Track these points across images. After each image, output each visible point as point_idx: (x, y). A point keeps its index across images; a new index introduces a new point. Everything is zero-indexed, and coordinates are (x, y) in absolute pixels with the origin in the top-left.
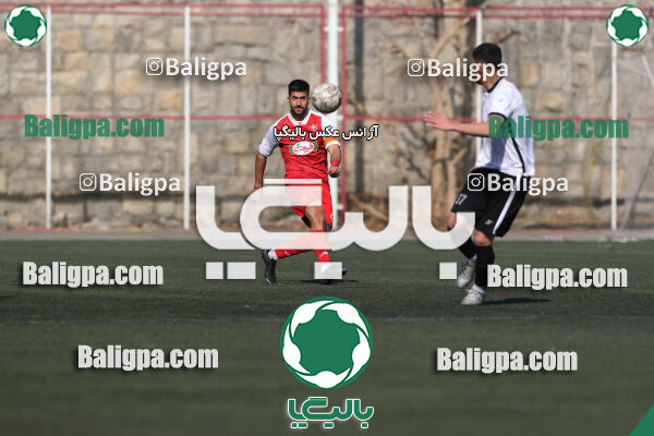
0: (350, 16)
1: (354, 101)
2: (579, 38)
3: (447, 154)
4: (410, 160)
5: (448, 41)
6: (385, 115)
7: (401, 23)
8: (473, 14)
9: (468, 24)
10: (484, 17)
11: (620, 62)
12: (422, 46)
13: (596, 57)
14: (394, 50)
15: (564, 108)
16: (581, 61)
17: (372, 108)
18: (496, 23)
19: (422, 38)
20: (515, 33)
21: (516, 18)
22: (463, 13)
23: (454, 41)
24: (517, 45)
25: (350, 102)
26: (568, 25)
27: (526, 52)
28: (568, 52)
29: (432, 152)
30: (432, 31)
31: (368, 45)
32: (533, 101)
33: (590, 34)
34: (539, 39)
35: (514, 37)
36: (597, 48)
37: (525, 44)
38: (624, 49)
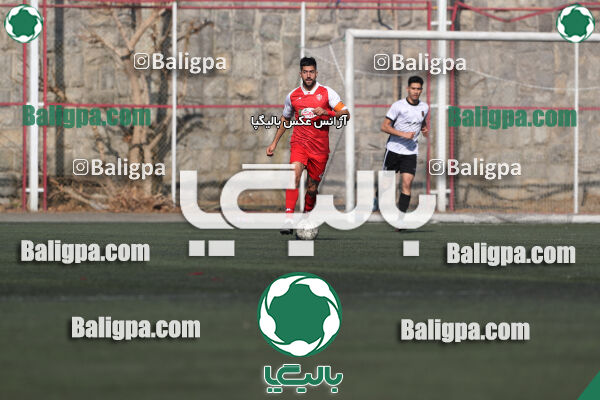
0: (51, 7)
1: (55, 89)
2: (269, 28)
3: (144, 140)
4: (108, 145)
5: (143, 32)
6: (84, 101)
7: (100, 13)
8: (168, 5)
9: (163, 15)
10: (179, 7)
11: (308, 51)
12: (120, 35)
13: (285, 46)
14: (94, 39)
15: (255, 95)
16: (271, 50)
17: (72, 95)
18: (190, 13)
19: (120, 28)
20: (208, 23)
21: (210, 9)
22: (159, 4)
23: (152, 31)
24: (210, 35)
25: (52, 90)
26: (259, 16)
27: (219, 42)
28: (258, 41)
29: (129, 137)
30: (130, 22)
31: (68, 34)
32: (226, 88)
33: (280, 24)
34: (232, 29)
35: (208, 27)
36: (287, 37)
37: (218, 34)
38: (312, 39)
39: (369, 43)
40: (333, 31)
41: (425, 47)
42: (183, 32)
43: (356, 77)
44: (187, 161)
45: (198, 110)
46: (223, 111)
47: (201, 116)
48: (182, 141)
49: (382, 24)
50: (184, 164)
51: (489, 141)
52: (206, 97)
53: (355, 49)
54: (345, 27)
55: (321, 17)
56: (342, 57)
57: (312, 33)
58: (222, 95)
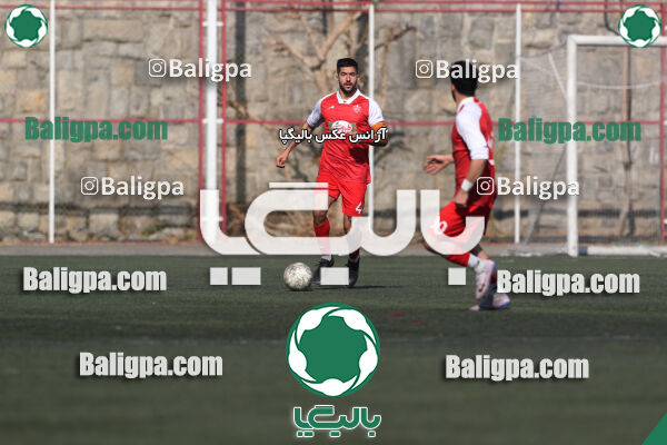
0: (231, 10)
1: (236, 104)
2: (480, 34)
4: (296, 168)
5: (336, 38)
6: (268, 118)
7: (286, 17)
8: (364, 8)
9: (359, 19)
10: (376, 11)
11: (524, 59)
12: (310, 42)
13: (498, 55)
14: (280, 47)
16: (482, 59)
17: (254, 110)
18: (389, 17)
19: (309, 35)
20: (410, 29)
21: (412, 12)
22: (353, 7)
23: (344, 37)
24: (412, 42)
25: (231, 105)
26: (468, 20)
27: (422, 50)
28: (467, 48)
30: (321, 27)
31: (250, 41)
32: (430, 103)
33: (492, 30)
34: (437, 36)
35: (410, 33)
36: (500, 45)
37: (422, 41)
38: (529, 46)
39: (594, 50)
40: (552, 38)
41: (659, 55)
42: (382, 39)
43: (580, 90)
44: (386, 186)
45: (398, 128)
46: (426, 128)
47: (402, 134)
48: (381, 163)
49: (610, 30)
50: (382, 189)
52: (408, 112)
53: (578, 57)
54: (566, 33)
55: (539, 21)
56: (562, 66)
57: (529, 39)
58: (426, 110)
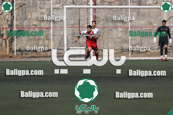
2: (42, 5)
3: (6, 38)
9: (11, 2)
11: (53, 12)
13: (46, 11)
15: (38, 25)
16: (42, 12)
18: (19, 1)
24: (25, 8)
26: (39, 2)
27: (28, 10)
28: (39, 9)
29: (2, 37)
32: (30, 23)
33: (45, 4)
34: (31, 6)
35: (24, 5)
36: (47, 8)
37: (27, 7)
38: (54, 8)
39: (70, 9)
40: (60, 6)
41: (87, 10)
42: (17, 7)
43: (67, 19)
44: (19, 43)
45: (22, 29)
46: (29, 29)
47: (23, 31)
48: (17, 38)
49: (74, 4)
50: (18, 44)
51: (105, 37)
52: (24, 25)
53: (66, 11)
54: (63, 5)
55: (56, 2)
56: (63, 13)
57: (54, 7)
58: (29, 25)
